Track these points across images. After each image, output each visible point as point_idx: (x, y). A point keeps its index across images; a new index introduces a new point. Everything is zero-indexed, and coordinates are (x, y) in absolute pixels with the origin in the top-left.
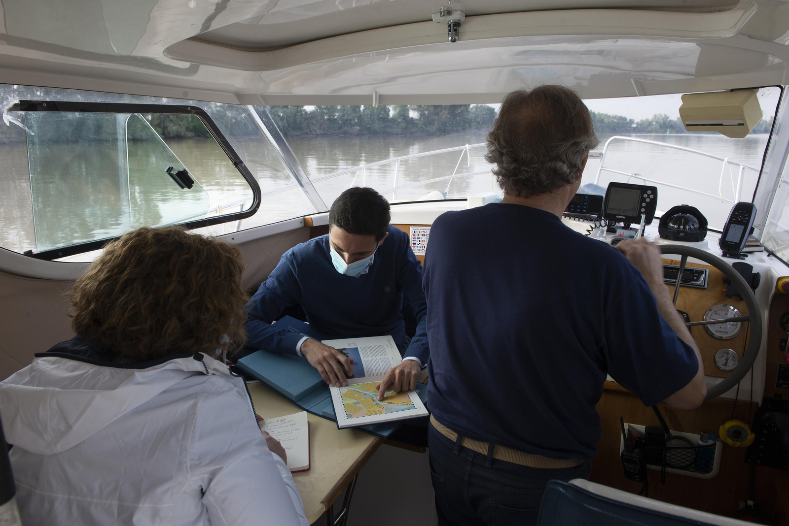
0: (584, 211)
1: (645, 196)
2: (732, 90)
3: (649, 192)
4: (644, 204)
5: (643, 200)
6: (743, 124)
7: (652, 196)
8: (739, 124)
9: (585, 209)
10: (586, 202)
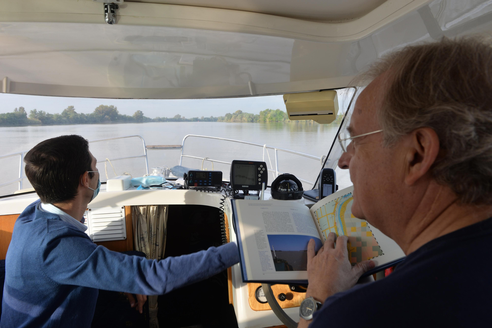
0: (210, 184)
1: (259, 169)
2: (321, 91)
3: (261, 166)
4: (260, 175)
5: (258, 172)
6: (332, 114)
7: (264, 169)
8: (329, 114)
9: (210, 183)
10: (210, 177)
